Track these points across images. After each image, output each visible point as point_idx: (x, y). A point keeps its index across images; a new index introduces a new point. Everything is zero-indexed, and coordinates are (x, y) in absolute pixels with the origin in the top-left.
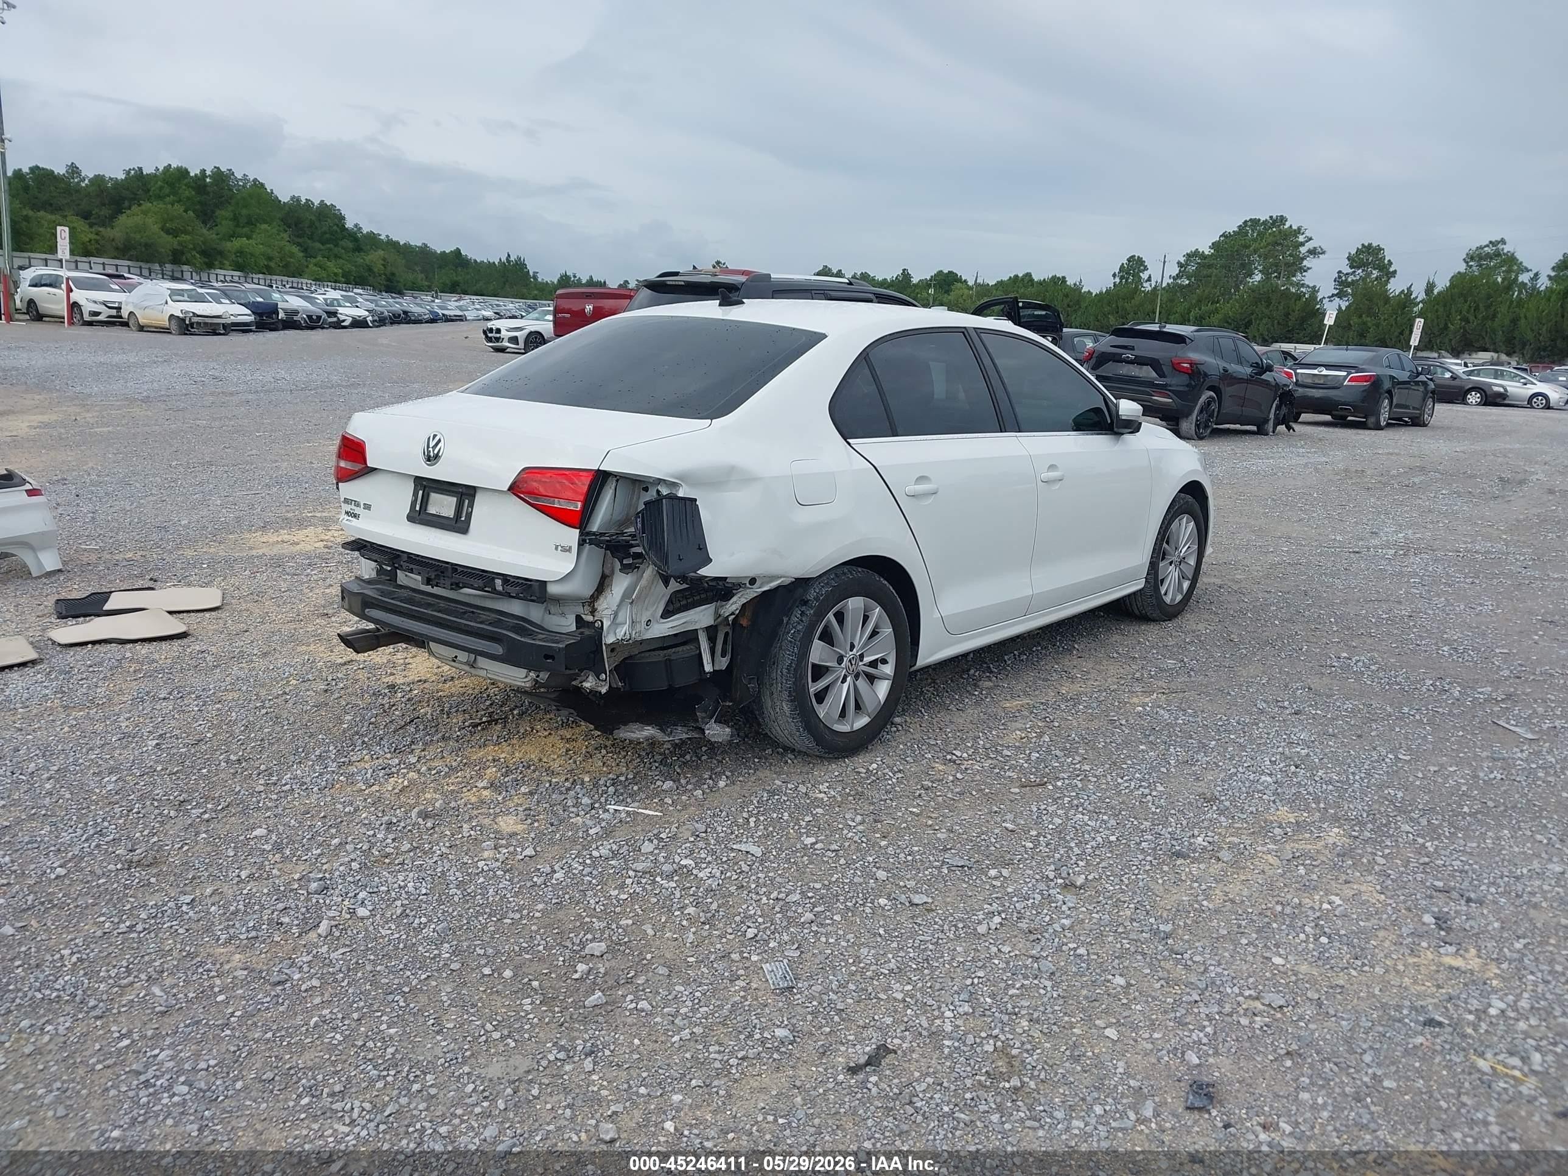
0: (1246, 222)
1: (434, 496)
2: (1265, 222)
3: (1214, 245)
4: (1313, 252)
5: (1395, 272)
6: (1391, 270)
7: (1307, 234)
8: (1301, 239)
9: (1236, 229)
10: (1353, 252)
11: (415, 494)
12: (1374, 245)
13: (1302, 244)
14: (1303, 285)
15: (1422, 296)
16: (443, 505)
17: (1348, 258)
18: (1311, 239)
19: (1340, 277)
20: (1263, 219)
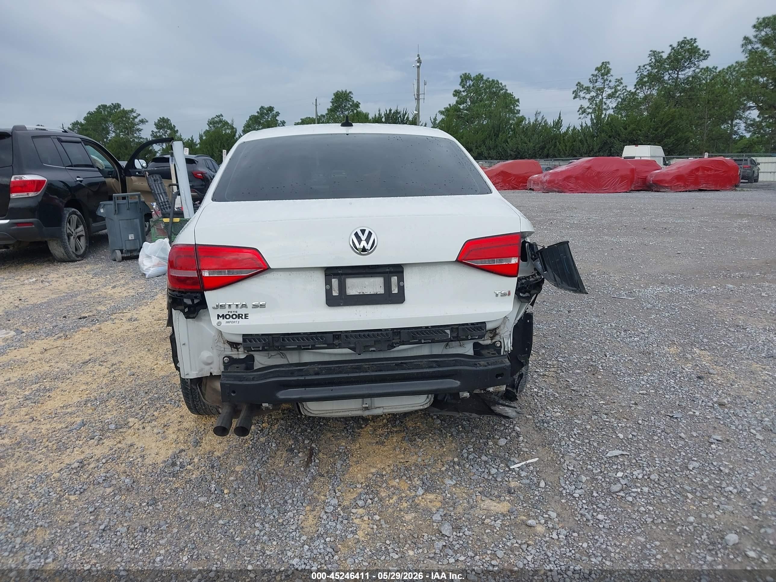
0: (99, 106)
1: (350, 281)
2: (110, 107)
3: (85, 119)
4: (142, 121)
5: (177, 131)
6: (176, 129)
7: (138, 112)
8: (135, 115)
9: (95, 110)
10: (157, 121)
11: (328, 283)
12: (165, 118)
13: (136, 117)
14: (141, 138)
15: (198, 141)
17: (155, 124)
18: (139, 115)
19: (153, 134)
20: (108, 105)
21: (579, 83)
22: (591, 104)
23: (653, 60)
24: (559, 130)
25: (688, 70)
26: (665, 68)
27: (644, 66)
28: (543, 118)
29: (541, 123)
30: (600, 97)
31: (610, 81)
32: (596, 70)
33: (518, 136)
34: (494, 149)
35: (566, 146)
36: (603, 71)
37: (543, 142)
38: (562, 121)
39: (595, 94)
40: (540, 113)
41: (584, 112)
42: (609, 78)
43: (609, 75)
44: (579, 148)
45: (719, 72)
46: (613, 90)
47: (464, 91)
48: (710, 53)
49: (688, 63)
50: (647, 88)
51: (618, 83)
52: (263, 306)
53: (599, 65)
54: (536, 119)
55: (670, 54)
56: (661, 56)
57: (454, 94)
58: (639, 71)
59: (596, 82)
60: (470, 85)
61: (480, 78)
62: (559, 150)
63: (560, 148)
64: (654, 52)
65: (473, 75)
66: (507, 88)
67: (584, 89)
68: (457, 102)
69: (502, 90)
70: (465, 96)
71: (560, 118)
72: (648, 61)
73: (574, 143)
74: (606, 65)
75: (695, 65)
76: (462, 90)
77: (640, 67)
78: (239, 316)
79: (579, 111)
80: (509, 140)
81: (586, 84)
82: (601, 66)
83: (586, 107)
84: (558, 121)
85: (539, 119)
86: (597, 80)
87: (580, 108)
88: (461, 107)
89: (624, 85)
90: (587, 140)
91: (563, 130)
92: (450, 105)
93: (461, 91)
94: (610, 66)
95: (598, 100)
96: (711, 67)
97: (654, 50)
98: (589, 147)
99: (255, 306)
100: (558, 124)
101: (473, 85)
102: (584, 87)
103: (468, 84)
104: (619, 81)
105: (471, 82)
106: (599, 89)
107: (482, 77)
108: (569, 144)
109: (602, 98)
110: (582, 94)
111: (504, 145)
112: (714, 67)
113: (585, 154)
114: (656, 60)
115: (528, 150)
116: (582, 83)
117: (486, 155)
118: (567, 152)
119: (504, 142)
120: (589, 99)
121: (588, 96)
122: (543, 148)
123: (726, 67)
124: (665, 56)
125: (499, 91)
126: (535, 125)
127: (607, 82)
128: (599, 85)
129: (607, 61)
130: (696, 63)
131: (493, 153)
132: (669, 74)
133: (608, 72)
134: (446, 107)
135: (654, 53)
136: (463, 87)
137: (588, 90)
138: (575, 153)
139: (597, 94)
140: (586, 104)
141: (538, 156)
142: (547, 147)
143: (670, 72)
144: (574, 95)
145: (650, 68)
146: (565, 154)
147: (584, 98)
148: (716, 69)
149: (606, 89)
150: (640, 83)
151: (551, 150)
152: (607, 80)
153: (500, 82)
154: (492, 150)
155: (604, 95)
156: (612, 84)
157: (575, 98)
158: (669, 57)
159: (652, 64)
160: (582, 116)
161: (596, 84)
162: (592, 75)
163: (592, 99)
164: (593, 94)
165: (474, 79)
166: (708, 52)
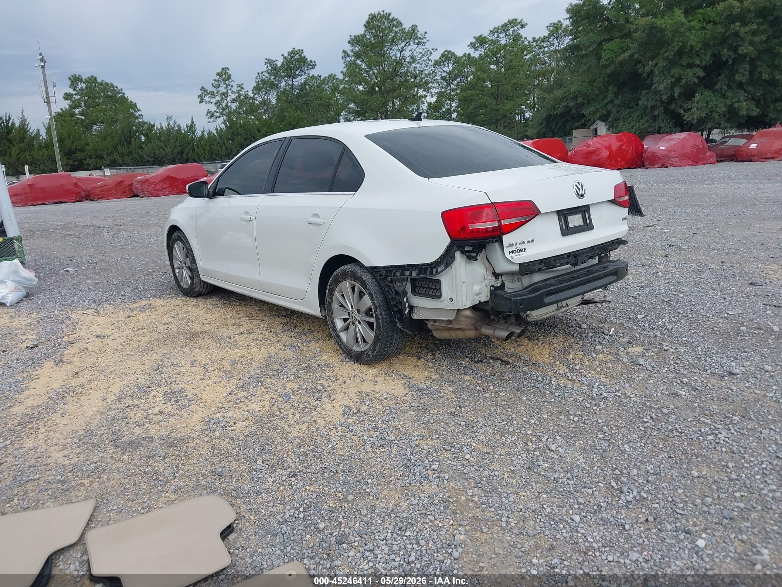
1: (570, 218)
11: (560, 221)
16: (575, 220)
21: (203, 88)
22: (218, 108)
23: (270, 68)
24: (194, 134)
25: (300, 78)
26: (281, 76)
27: (262, 73)
28: (175, 123)
29: (174, 128)
30: (225, 102)
31: (232, 86)
32: (217, 75)
33: (152, 141)
34: (128, 155)
35: (204, 150)
36: (224, 76)
37: (180, 146)
38: (195, 125)
39: (220, 99)
40: (171, 117)
41: (212, 116)
42: (231, 84)
43: (230, 80)
44: (218, 152)
45: (324, 80)
46: (237, 95)
47: (76, 94)
48: (317, 63)
49: (299, 71)
50: (263, 93)
51: (239, 88)
52: (532, 241)
53: (219, 71)
54: (169, 124)
55: (283, 63)
56: (276, 65)
57: (64, 98)
58: (258, 78)
59: (219, 87)
60: (82, 88)
61: (92, 80)
62: (198, 154)
63: (198, 152)
64: (269, 60)
65: (84, 77)
66: (124, 92)
67: (209, 94)
68: (70, 106)
69: (119, 93)
70: (80, 99)
71: (192, 122)
72: (265, 69)
73: (212, 147)
74: (226, 71)
75: (305, 73)
76: (75, 92)
77: (258, 73)
78: (521, 250)
79: (207, 115)
80: (143, 146)
81: (210, 89)
82: (222, 72)
83: (213, 112)
84: (191, 125)
85: (172, 123)
86: (219, 84)
87: (208, 112)
88: (77, 111)
89: (245, 90)
90: (224, 143)
91: (198, 134)
92: (61, 109)
93: (72, 94)
94: (230, 72)
95: (223, 104)
96: (316, 75)
97: (269, 58)
98: (227, 150)
99: (529, 242)
100: (192, 128)
101: (86, 88)
102: (208, 92)
103: (80, 87)
104: (240, 86)
105: (84, 86)
106: (223, 94)
107: (96, 79)
108: (207, 148)
109: (228, 103)
110: (207, 98)
111: (140, 151)
112: (318, 76)
113: (225, 157)
114: (272, 68)
115: (166, 155)
116: (205, 88)
117: (120, 162)
118: (206, 156)
119: (138, 149)
120: (215, 104)
121: (213, 100)
122: (181, 153)
123: (327, 76)
124: (279, 64)
125: (115, 95)
126: (169, 129)
127: (230, 87)
128: (222, 89)
129: (226, 67)
130: (306, 71)
131: (128, 160)
132: (286, 81)
133: (229, 77)
134: (57, 111)
135: (270, 62)
136: (75, 89)
137: (212, 94)
138: (214, 156)
139: (222, 98)
140: (213, 108)
141: (177, 161)
142: (186, 152)
143: (286, 79)
144: (199, 99)
145: (267, 75)
146: (204, 158)
147: (209, 102)
148: (320, 77)
149: (230, 94)
150: (257, 89)
151: (190, 155)
152: (229, 85)
153: (115, 85)
154: (127, 157)
155: (229, 99)
156: (235, 89)
157: (201, 102)
158: (282, 66)
159: (269, 71)
160: (211, 120)
161: (220, 89)
162: (214, 80)
163: (217, 103)
164: (218, 98)
165: (86, 81)
166: (314, 62)
